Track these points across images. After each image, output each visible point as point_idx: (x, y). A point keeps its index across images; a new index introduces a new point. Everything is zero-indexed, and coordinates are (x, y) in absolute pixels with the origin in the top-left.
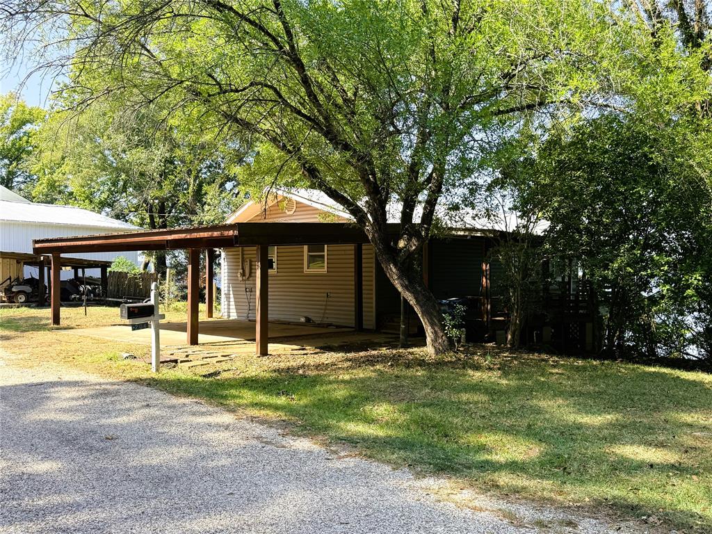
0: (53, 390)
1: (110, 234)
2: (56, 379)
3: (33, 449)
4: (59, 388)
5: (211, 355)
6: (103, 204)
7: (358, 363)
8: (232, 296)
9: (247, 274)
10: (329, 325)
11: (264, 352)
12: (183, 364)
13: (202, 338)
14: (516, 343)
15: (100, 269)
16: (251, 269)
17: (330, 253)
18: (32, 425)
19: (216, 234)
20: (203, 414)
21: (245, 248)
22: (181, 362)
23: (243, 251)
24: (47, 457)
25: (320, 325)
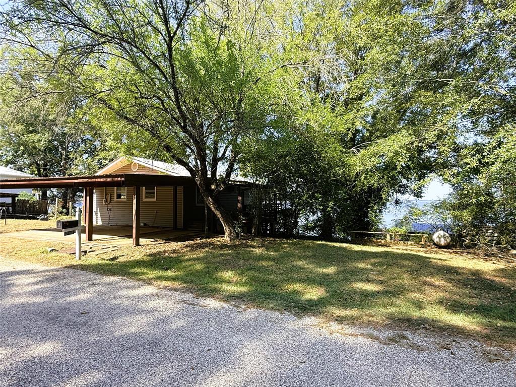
0: (13, 278)
1: (19, 179)
2: (11, 270)
3: (27, 332)
4: (17, 277)
5: (106, 247)
6: (8, 163)
7: (193, 248)
8: (99, 213)
9: (109, 201)
10: (158, 227)
11: (138, 244)
12: (90, 253)
13: (95, 237)
14: (256, 233)
15: (11, 198)
16: (111, 198)
17: (158, 191)
18: (13, 309)
19: (109, 179)
20: (133, 287)
21: (108, 188)
22: (89, 252)
23: (106, 189)
24: (44, 339)
25: (153, 227)
